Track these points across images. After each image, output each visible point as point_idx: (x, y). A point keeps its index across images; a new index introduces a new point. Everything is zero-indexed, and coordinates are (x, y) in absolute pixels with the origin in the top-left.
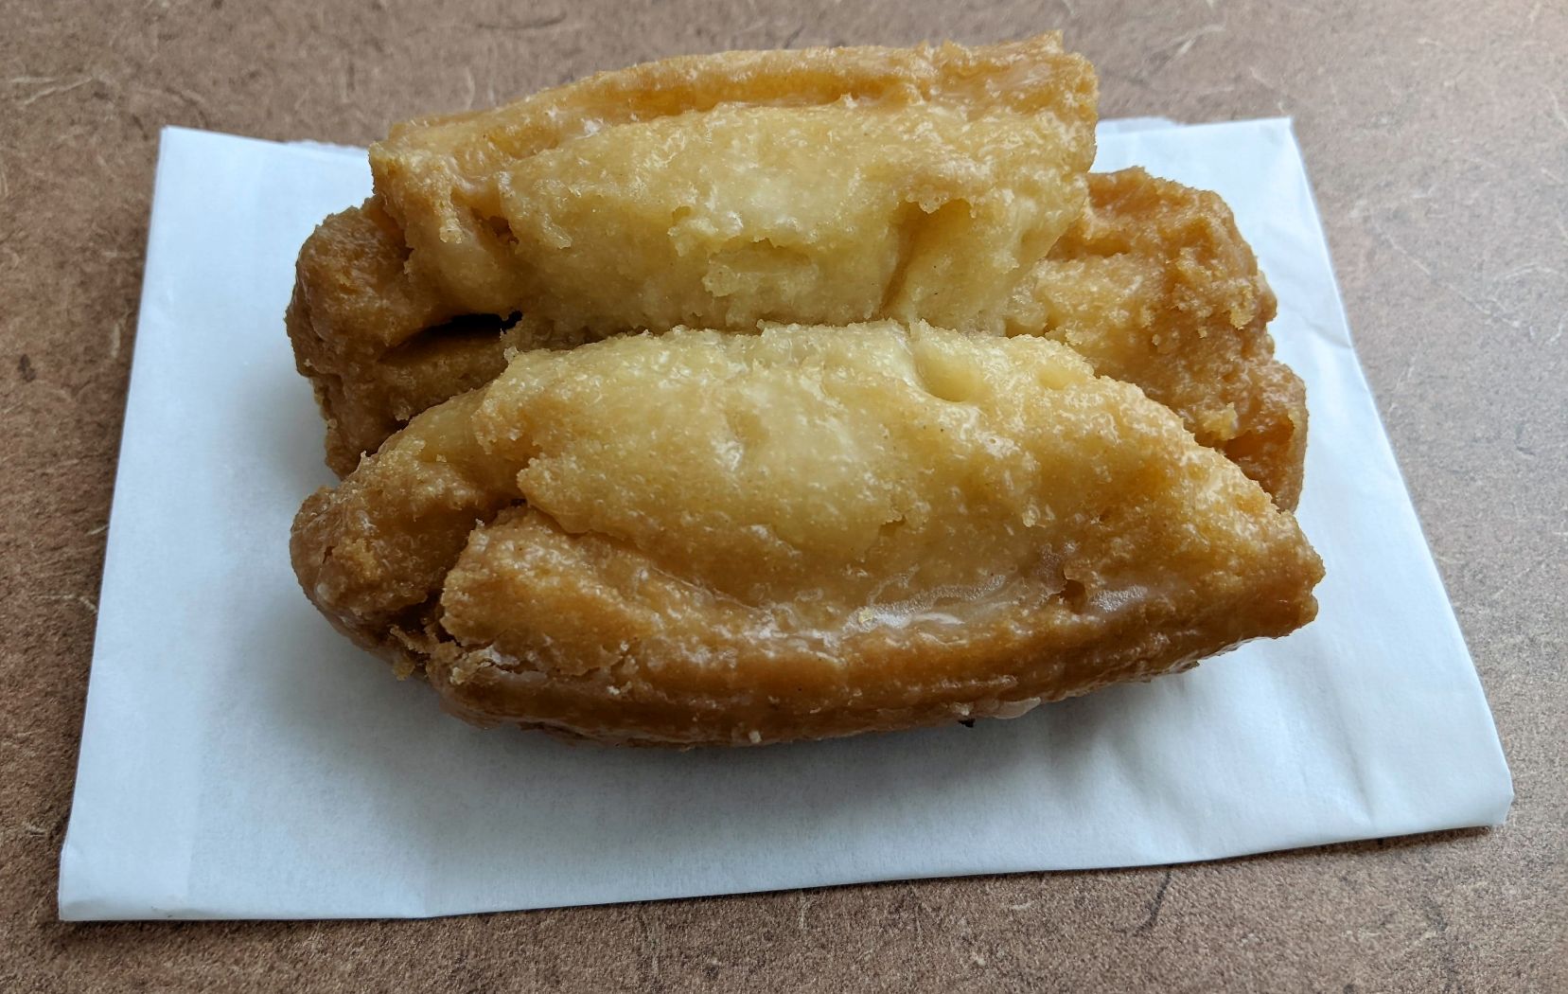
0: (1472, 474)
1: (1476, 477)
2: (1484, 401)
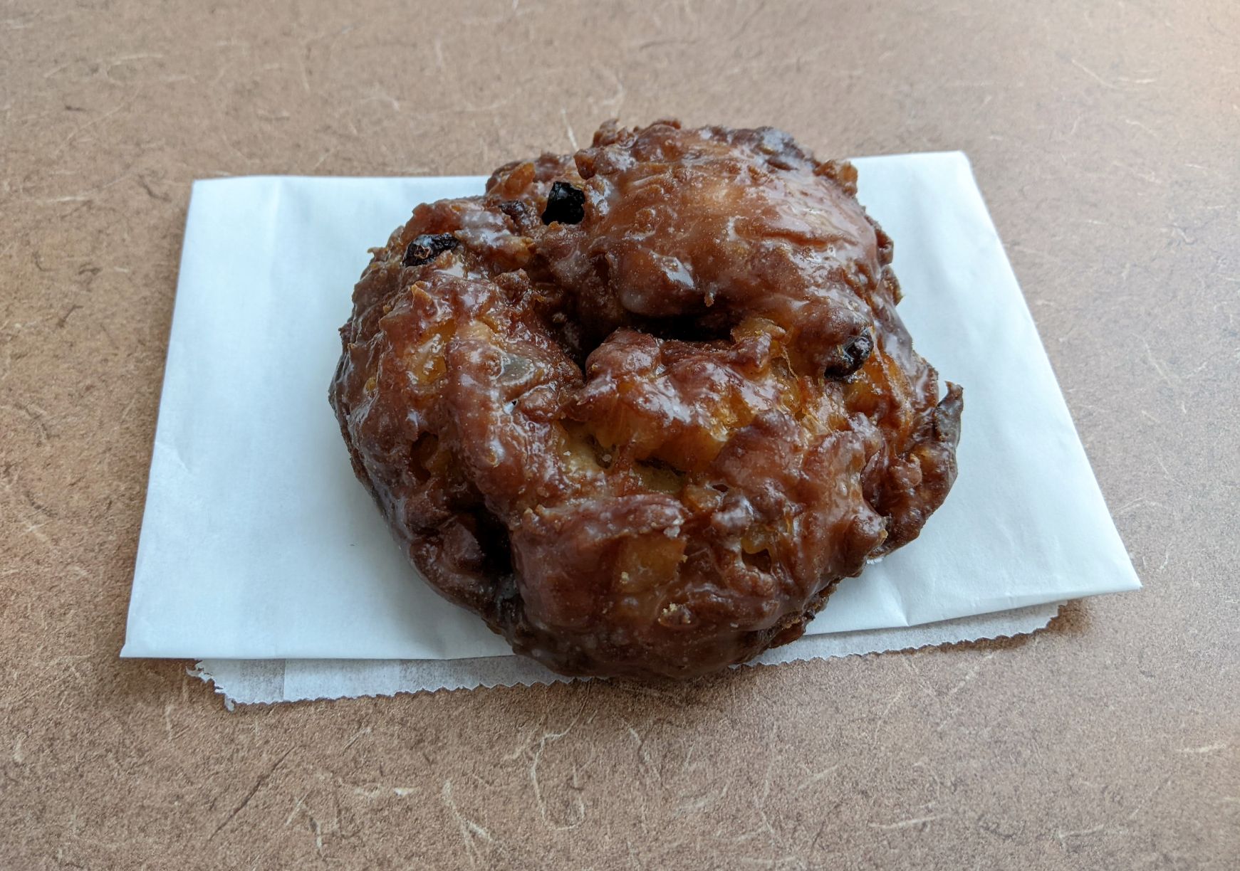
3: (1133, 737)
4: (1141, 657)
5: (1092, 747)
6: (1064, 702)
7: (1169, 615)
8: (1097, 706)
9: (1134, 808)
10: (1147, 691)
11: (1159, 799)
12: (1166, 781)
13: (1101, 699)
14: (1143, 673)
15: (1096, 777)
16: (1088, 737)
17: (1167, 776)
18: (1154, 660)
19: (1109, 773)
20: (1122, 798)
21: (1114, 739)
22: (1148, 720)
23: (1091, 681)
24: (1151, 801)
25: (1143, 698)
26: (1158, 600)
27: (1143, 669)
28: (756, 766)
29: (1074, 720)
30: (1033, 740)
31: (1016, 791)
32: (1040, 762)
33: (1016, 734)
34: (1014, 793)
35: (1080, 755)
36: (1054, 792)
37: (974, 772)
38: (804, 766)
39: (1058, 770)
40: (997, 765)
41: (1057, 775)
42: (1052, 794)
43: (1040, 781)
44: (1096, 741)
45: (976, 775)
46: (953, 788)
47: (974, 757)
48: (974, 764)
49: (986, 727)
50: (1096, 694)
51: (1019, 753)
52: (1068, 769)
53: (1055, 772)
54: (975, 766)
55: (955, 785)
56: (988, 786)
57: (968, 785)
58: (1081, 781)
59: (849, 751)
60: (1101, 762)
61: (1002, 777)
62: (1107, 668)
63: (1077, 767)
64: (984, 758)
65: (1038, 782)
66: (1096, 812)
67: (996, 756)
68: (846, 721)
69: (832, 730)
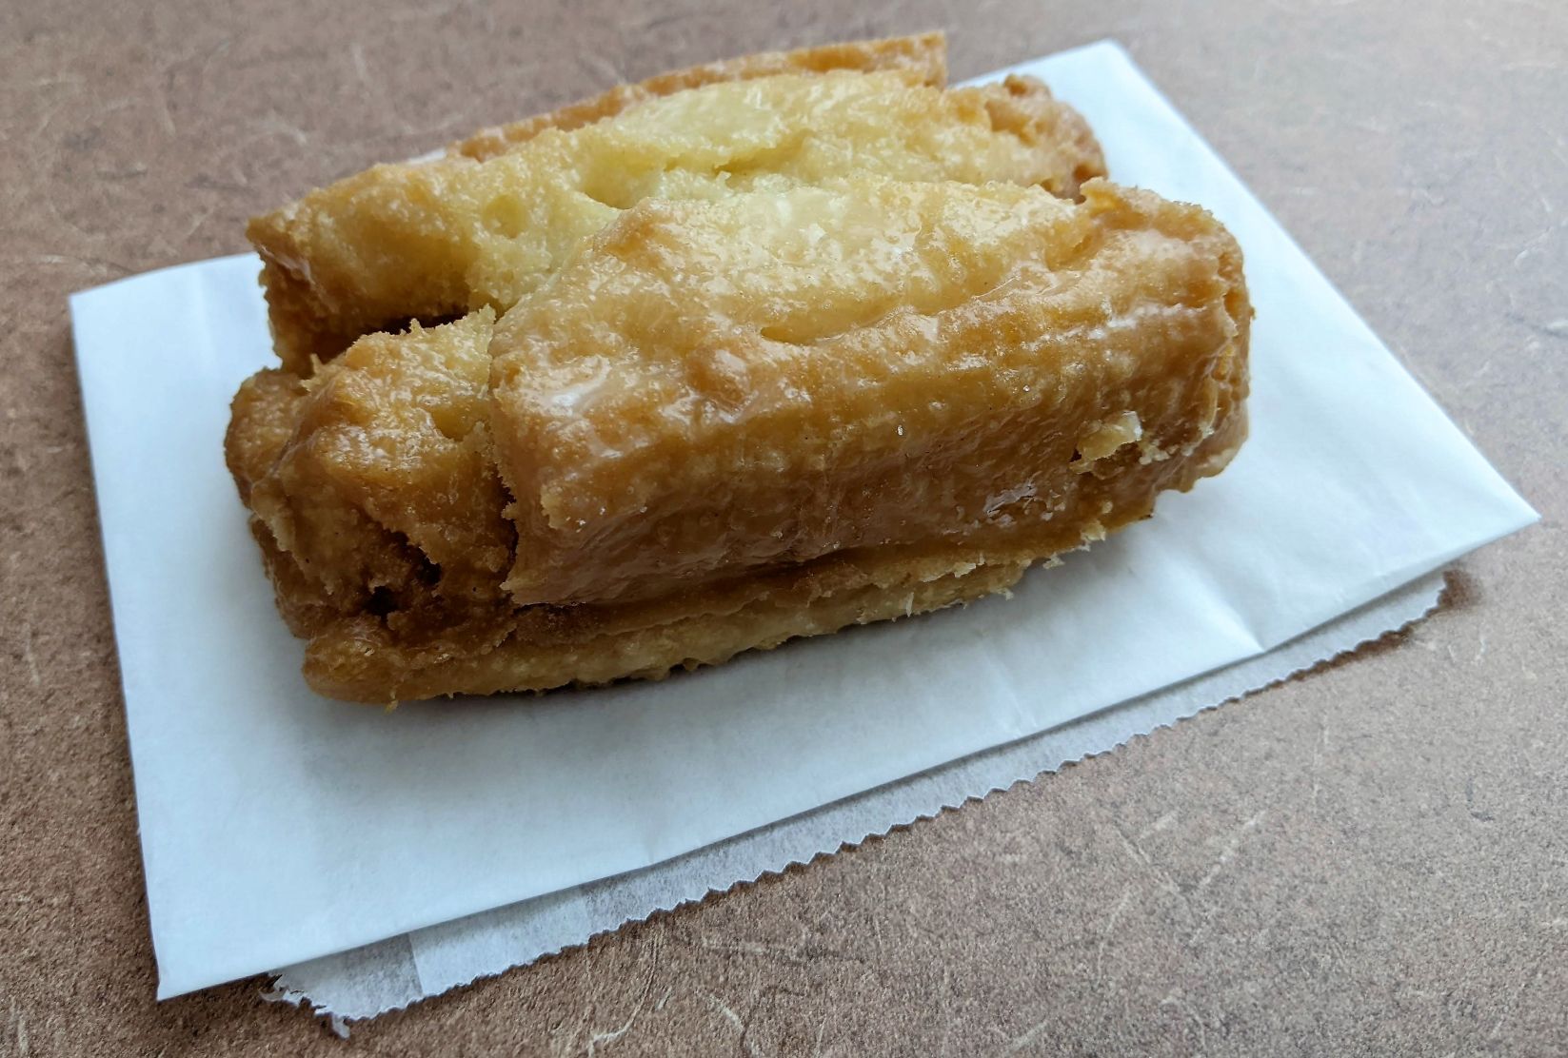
0: (1428, 864)
1: (1435, 867)
2: (1420, 759)
3: (1477, 914)
4: (1469, 793)
5: (1420, 936)
6: (1369, 875)
7: (1499, 726)
8: (1418, 874)
9: (1494, 1021)
10: (1487, 841)
11: (1530, 1002)
12: (1534, 972)
13: (1422, 862)
14: (1476, 815)
15: (1432, 982)
16: (1412, 923)
17: (1534, 964)
18: (1489, 795)
19: (1450, 972)
20: (1474, 1008)
21: (1450, 920)
22: (1495, 885)
23: (1403, 838)
24: (1518, 1006)
25: (1483, 853)
26: (1481, 706)
27: (1475, 810)
28: (925, 1039)
29: (1387, 900)
30: (1332, 940)
31: (1318, 1021)
32: (1347, 971)
33: (1305, 934)
34: (1315, 1023)
35: (1404, 952)
36: (1374, 1014)
37: (1252, 1000)
38: (996, 1029)
39: (1375, 979)
40: (1284, 984)
41: (1375, 987)
42: (1372, 1018)
43: (1352, 1000)
44: (1425, 928)
45: (1255, 1005)
46: (1224, 1029)
47: (1249, 979)
48: (1250, 988)
49: (1260, 929)
50: (1414, 857)
51: (1315, 962)
52: (1389, 976)
53: (1372, 983)
54: (1253, 991)
55: (1226, 1025)
56: (1275, 1020)
57: (1245, 1022)
58: (1410, 991)
59: (1062, 995)
60: (1436, 958)
61: (1295, 1001)
62: (1423, 817)
63: (1402, 970)
64: (1264, 977)
65: (1348, 1001)
66: (1440, 1036)
67: (1281, 972)
68: (1052, 951)
69: (1033, 967)
